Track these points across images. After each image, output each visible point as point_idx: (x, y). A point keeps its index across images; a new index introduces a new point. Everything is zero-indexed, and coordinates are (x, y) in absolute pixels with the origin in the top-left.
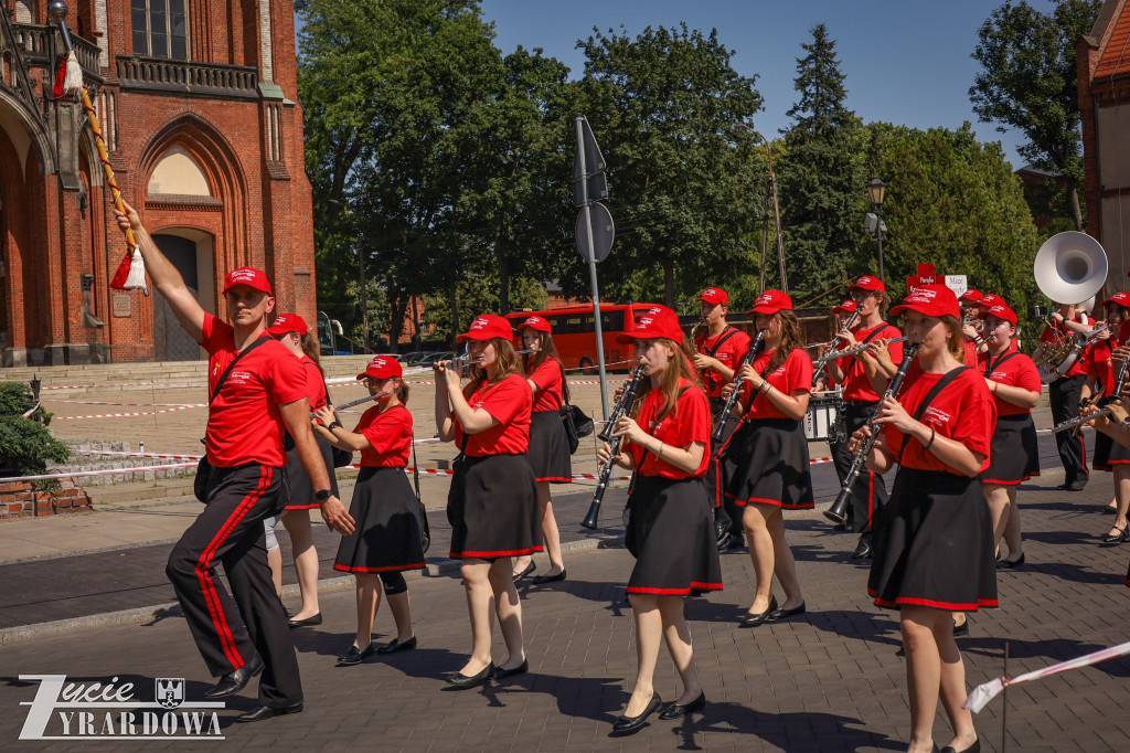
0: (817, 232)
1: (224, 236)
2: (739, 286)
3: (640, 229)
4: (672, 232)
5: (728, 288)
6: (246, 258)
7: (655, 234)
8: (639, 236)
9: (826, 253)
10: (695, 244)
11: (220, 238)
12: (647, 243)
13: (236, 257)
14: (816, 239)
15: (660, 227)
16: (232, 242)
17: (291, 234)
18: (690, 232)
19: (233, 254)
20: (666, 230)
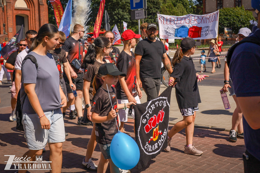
0: (152, 18)
1: (30, 16)
2: (136, 28)
3: (115, 16)
4: (121, 17)
5: (134, 28)
6: (35, 21)
7: (118, 17)
8: (115, 18)
9: (154, 22)
10: (126, 20)
11: (29, 17)
12: (117, 19)
13: (33, 20)
14: (151, 19)
15: (119, 16)
16: (32, 17)
17: (44, 16)
18: (125, 17)
19: (32, 20)
20: (120, 17)
